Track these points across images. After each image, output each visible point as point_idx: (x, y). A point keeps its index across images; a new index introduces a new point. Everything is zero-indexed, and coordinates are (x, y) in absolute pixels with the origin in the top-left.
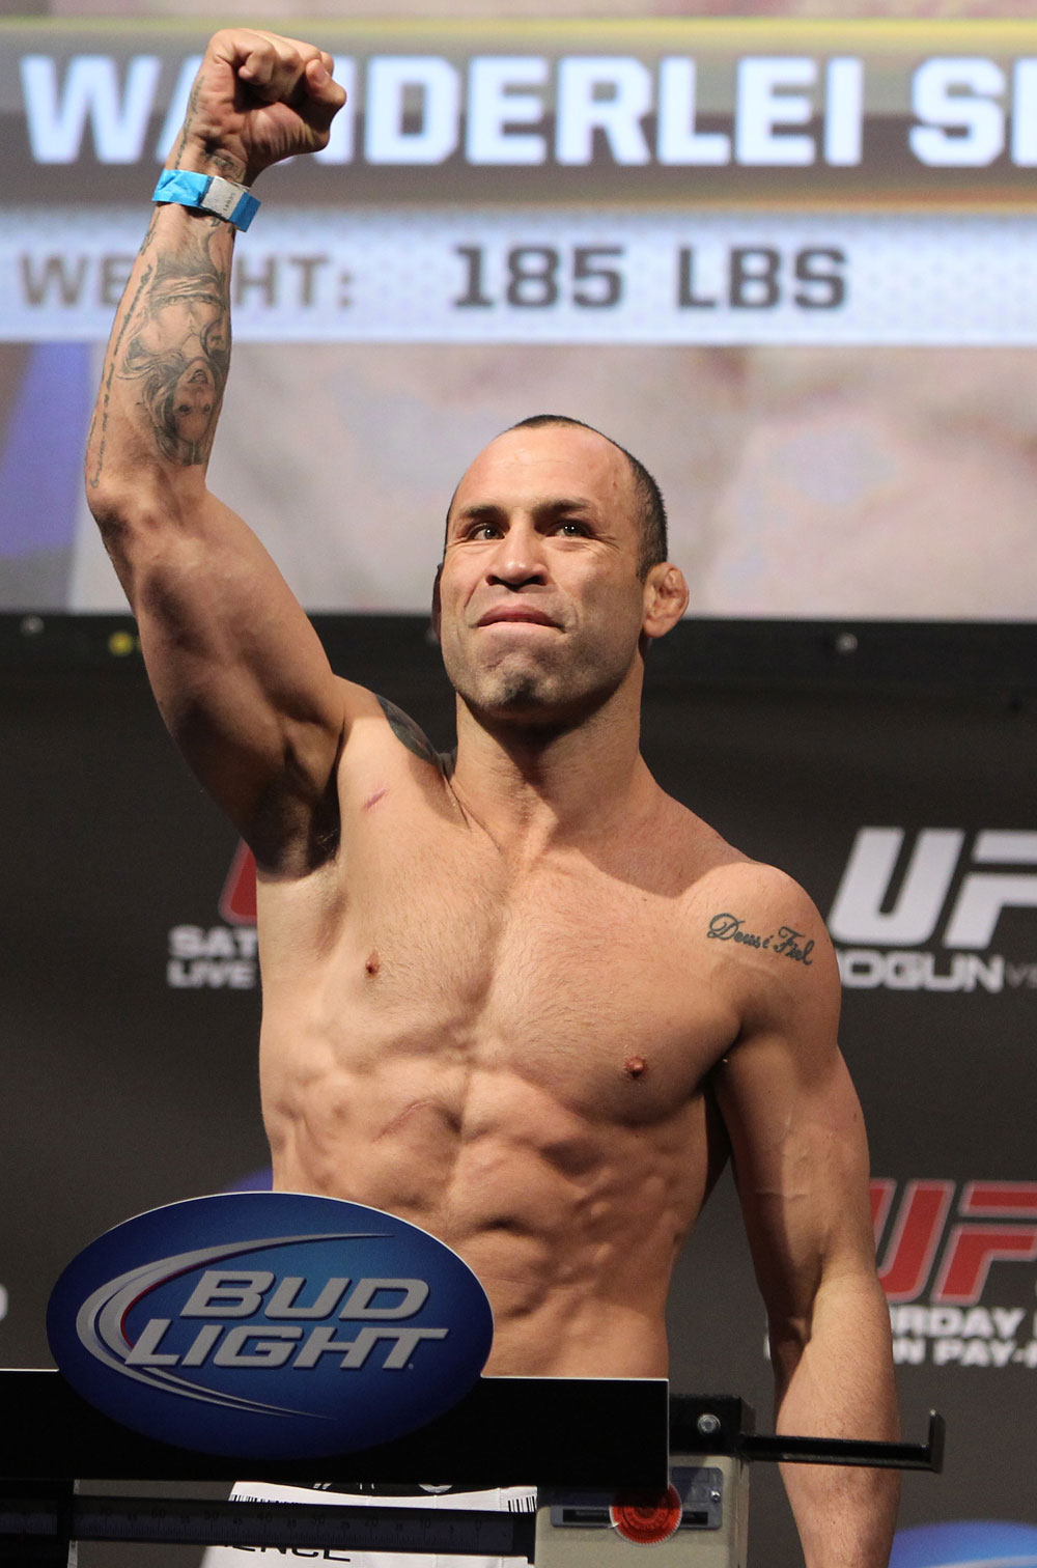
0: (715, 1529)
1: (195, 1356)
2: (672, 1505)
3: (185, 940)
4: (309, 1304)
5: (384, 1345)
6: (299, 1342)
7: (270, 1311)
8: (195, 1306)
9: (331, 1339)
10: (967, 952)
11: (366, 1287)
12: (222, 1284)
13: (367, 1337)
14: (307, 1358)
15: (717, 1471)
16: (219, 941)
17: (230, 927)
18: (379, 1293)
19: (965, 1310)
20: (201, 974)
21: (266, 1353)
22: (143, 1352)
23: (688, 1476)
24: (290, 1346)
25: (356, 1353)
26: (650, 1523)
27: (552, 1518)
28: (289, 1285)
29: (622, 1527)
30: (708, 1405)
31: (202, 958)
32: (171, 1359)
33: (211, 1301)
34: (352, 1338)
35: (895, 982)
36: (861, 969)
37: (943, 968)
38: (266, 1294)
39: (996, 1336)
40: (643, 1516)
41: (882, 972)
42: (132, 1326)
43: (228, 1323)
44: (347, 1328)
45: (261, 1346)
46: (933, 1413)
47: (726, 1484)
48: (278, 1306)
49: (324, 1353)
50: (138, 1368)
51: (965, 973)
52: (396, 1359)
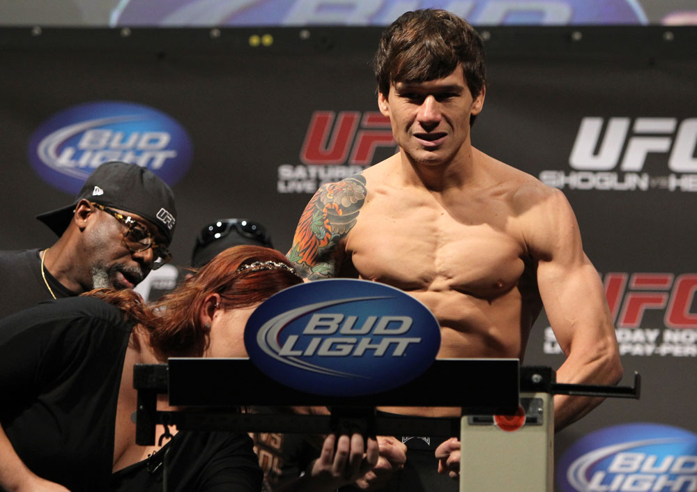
0: (540, 425)
1: (309, 351)
2: (521, 415)
3: (285, 171)
4: (360, 328)
5: (393, 346)
6: (355, 345)
7: (343, 331)
8: (309, 329)
9: (370, 343)
10: (631, 172)
11: (385, 320)
12: (321, 320)
13: (386, 342)
14: (359, 351)
15: (541, 400)
16: (300, 172)
17: (305, 165)
18: (391, 323)
19: (633, 330)
20: (293, 186)
21: (340, 350)
22: (286, 350)
23: (527, 402)
24: (351, 347)
25: (380, 350)
26: (511, 422)
27: (468, 420)
28: (351, 320)
29: (499, 425)
30: (537, 370)
31: (293, 179)
32: (299, 353)
33: (317, 327)
34: (379, 342)
35: (600, 186)
36: (585, 180)
37: (621, 179)
38: (341, 324)
39: (647, 342)
40: (508, 419)
41: (594, 182)
42: (281, 339)
43: (324, 337)
44: (377, 339)
45: (339, 347)
46: (636, 373)
47: (545, 405)
48: (346, 329)
49: (367, 350)
50: (285, 357)
51: (631, 182)
52: (399, 352)
